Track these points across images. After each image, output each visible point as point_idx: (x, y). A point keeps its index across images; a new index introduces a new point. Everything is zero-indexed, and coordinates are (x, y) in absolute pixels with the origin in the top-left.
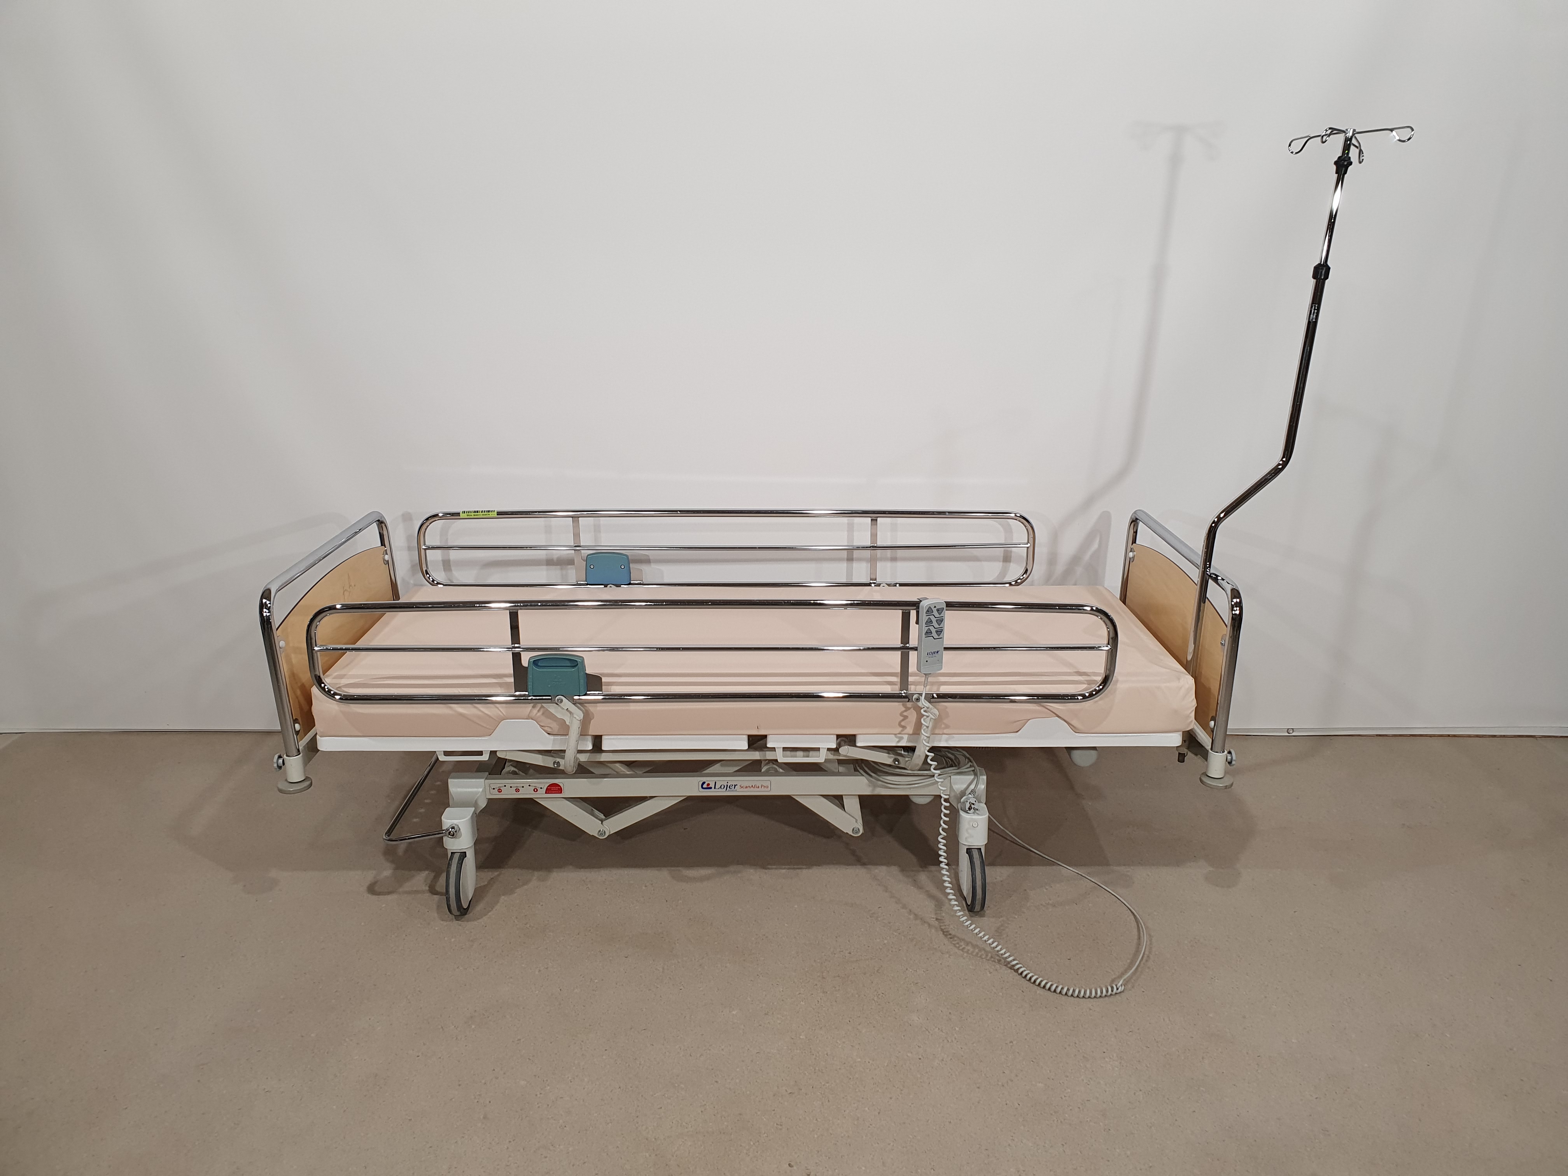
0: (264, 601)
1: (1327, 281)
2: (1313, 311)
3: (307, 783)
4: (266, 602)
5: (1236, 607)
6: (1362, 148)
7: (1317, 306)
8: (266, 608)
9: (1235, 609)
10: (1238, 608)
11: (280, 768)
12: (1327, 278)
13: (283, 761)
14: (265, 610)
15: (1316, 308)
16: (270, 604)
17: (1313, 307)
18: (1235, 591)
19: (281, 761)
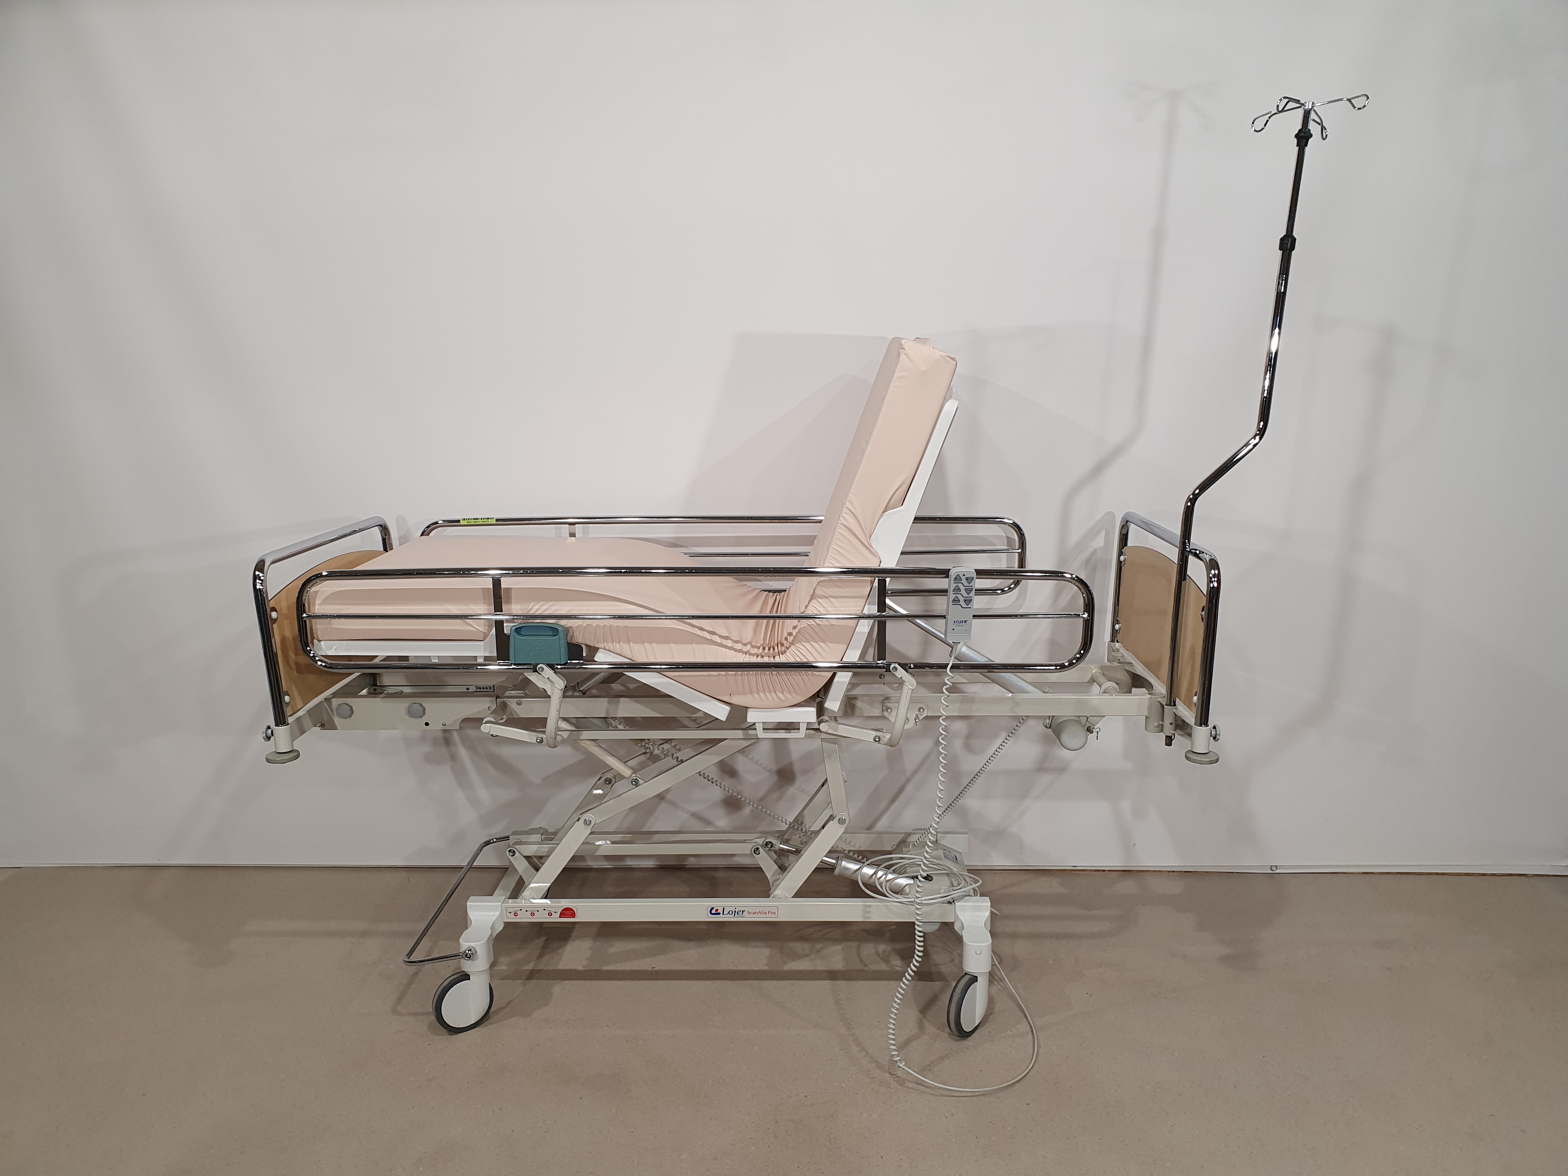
0: (257, 573)
1: (1293, 252)
2: (1281, 282)
3: (295, 754)
4: (259, 575)
5: (1214, 578)
6: (1324, 125)
7: (1284, 276)
8: (259, 580)
9: (1213, 579)
10: (1216, 579)
11: (269, 738)
12: (1294, 249)
13: (272, 731)
14: (258, 581)
15: (1284, 279)
16: (263, 576)
17: (1281, 278)
18: (1214, 561)
19: (270, 731)
